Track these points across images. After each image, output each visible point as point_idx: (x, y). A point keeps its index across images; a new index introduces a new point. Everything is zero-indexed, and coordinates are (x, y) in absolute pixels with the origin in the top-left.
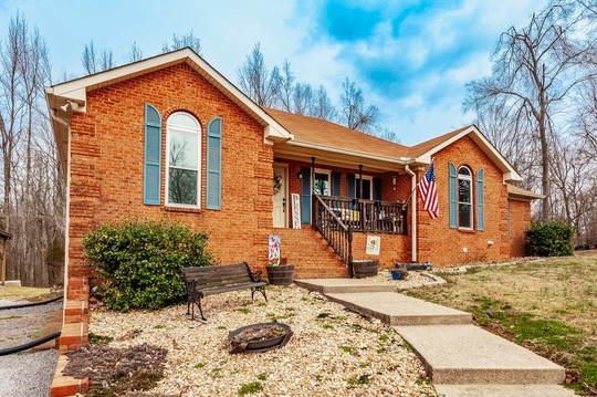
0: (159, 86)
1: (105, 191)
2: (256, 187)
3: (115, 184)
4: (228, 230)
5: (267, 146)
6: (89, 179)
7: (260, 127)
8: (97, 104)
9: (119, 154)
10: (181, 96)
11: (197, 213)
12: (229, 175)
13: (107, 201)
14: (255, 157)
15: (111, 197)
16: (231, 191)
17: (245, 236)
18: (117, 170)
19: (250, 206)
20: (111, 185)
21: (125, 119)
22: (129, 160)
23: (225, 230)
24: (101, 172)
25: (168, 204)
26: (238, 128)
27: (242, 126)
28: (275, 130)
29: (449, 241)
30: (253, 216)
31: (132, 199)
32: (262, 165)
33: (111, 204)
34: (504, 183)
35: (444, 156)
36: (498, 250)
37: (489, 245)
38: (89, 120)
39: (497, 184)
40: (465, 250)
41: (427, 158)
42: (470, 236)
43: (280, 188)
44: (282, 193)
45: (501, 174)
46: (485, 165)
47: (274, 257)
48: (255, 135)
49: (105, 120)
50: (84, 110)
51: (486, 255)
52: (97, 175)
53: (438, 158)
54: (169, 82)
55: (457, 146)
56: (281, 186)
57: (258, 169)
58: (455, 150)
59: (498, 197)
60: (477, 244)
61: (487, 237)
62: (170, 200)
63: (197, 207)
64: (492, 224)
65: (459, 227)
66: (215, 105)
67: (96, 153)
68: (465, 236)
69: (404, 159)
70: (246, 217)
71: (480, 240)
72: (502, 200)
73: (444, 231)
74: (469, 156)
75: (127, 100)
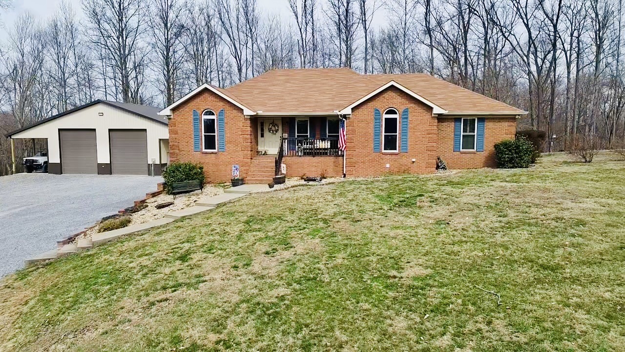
0: (198, 101)
1: (180, 147)
2: (242, 139)
3: (184, 144)
4: (229, 160)
5: (247, 119)
6: (175, 143)
7: (242, 110)
8: (176, 113)
9: (184, 132)
10: (207, 103)
11: (216, 153)
12: (229, 135)
13: (181, 151)
14: (241, 124)
15: (183, 149)
16: (230, 142)
17: (237, 163)
18: (184, 138)
19: (239, 149)
20: (182, 145)
21: (186, 117)
22: (188, 134)
25: (204, 150)
26: (232, 112)
27: (234, 111)
28: (248, 112)
29: (373, 160)
30: (241, 153)
32: (244, 128)
33: (183, 152)
34: (433, 115)
35: (370, 104)
36: (424, 165)
37: (414, 162)
38: (174, 121)
39: (426, 116)
40: (388, 166)
41: (348, 111)
42: (394, 157)
43: (277, 131)
44: (279, 133)
45: (431, 108)
46: (412, 105)
47: (235, 174)
48: (240, 114)
49: (179, 119)
50: (172, 117)
51: (410, 169)
52: (178, 141)
53: (364, 107)
54: (202, 98)
55: (384, 96)
56: (278, 130)
57: (242, 131)
58: (381, 99)
59: (426, 127)
60: (400, 161)
61: (412, 156)
62: (206, 148)
63: (216, 150)
64: (417, 147)
65: (383, 151)
66: (221, 104)
67: (176, 133)
68: (388, 157)
69: (336, 112)
70: (237, 154)
71: (404, 158)
72: (430, 128)
73: (369, 154)
74: (395, 100)
75: (186, 109)
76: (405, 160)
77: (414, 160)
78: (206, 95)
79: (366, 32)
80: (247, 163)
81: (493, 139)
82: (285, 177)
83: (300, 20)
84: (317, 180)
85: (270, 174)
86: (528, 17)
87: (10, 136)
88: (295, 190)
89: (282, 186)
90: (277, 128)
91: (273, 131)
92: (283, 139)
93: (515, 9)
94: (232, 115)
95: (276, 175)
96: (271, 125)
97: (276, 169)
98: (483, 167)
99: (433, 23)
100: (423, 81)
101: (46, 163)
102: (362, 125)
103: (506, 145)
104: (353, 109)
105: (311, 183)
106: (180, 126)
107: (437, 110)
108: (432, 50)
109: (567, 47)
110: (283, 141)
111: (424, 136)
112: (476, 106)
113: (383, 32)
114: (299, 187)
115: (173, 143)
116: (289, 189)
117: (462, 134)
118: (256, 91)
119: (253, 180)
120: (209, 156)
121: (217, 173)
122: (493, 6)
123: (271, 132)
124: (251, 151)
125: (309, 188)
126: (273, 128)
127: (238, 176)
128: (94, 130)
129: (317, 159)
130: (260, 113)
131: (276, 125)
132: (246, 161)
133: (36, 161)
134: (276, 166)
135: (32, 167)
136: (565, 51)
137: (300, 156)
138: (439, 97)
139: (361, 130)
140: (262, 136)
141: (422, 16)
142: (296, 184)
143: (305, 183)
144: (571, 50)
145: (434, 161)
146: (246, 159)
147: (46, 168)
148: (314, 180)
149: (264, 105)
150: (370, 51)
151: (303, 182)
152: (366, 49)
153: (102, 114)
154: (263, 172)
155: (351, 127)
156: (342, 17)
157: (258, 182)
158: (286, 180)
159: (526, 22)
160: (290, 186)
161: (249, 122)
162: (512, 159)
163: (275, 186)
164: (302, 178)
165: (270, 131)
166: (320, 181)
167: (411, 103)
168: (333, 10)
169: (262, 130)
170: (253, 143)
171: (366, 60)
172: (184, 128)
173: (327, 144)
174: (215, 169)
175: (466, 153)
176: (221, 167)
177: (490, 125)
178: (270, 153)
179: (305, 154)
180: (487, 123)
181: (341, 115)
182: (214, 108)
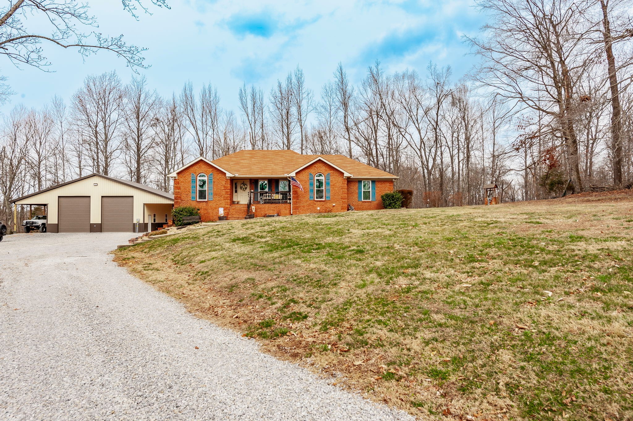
0: (195, 168)
5: (228, 179)
7: (225, 174)
8: (180, 176)
9: (185, 188)
10: (201, 169)
11: (206, 202)
12: (215, 190)
13: (183, 201)
14: (224, 183)
15: (183, 199)
16: (216, 194)
18: (185, 192)
19: (222, 199)
20: (184, 196)
21: (186, 178)
22: (188, 189)
23: (214, 206)
25: (198, 200)
26: (218, 175)
27: (220, 174)
28: (228, 175)
29: (309, 205)
30: (223, 201)
31: (189, 200)
32: (226, 185)
34: (344, 177)
35: (307, 171)
36: (340, 208)
38: (178, 181)
39: (340, 179)
40: (318, 208)
41: (293, 174)
42: (322, 203)
43: (246, 188)
44: (248, 190)
45: (343, 174)
46: (332, 171)
48: (224, 177)
49: (182, 180)
50: (177, 178)
51: (332, 210)
52: (180, 194)
53: (303, 172)
54: (198, 166)
57: (225, 187)
58: (314, 168)
59: (340, 184)
60: (326, 206)
61: (333, 202)
62: (199, 198)
63: (206, 200)
64: (336, 197)
65: (316, 199)
66: (211, 170)
67: (179, 188)
68: (319, 203)
69: (286, 175)
70: (221, 202)
71: (328, 204)
72: (343, 185)
73: (307, 201)
74: (322, 169)
75: (186, 173)
76: (329, 205)
77: (334, 205)
78: (201, 164)
79: (301, 129)
81: (380, 193)
82: (254, 215)
83: (250, 118)
84: (275, 216)
85: (244, 213)
86: (419, 122)
87: (14, 202)
91: (243, 189)
93: (408, 115)
94: (218, 177)
95: (248, 214)
96: (242, 185)
97: (248, 210)
99: (351, 123)
100: (340, 159)
101: (43, 224)
103: (387, 196)
104: (297, 173)
107: (346, 174)
108: (350, 142)
109: (450, 143)
111: (339, 190)
112: (370, 174)
113: (314, 128)
117: (363, 190)
118: (231, 163)
119: (233, 217)
120: (201, 204)
121: (207, 214)
122: (392, 113)
126: (244, 187)
127: (223, 215)
128: (90, 197)
129: (273, 205)
130: (237, 175)
131: (246, 185)
132: (228, 206)
133: (35, 223)
134: (248, 208)
135: (29, 229)
136: (448, 146)
137: (262, 204)
138: (349, 168)
140: (236, 192)
141: (343, 119)
144: (453, 147)
145: (346, 205)
147: (44, 228)
148: (273, 216)
149: (238, 171)
150: (304, 142)
152: (302, 141)
153: (96, 185)
154: (238, 213)
156: (284, 117)
158: (255, 217)
159: (417, 126)
161: (229, 181)
165: (241, 189)
166: (277, 216)
168: (278, 111)
169: (236, 188)
170: (230, 196)
171: (302, 149)
172: (185, 186)
173: (280, 197)
174: (206, 212)
175: (365, 202)
176: (210, 211)
177: (379, 185)
178: (241, 203)
179: (265, 203)
180: (376, 183)
181: (289, 177)
182: (206, 172)
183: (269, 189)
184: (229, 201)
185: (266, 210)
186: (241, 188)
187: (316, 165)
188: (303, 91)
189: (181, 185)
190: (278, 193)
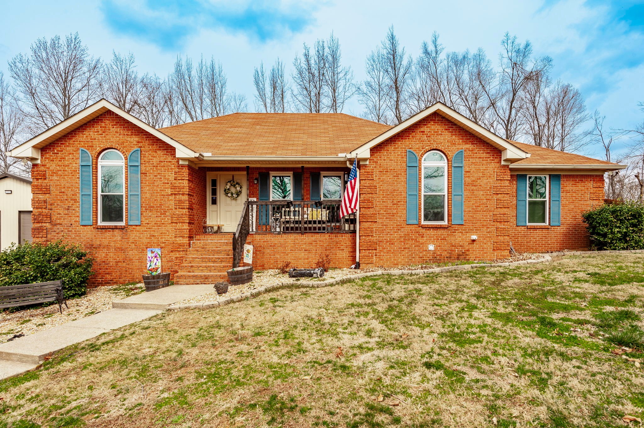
0: (91, 133)
1: (54, 218)
2: (172, 203)
3: (61, 212)
4: (148, 240)
5: (183, 166)
6: (44, 210)
7: (171, 150)
8: (48, 156)
9: (63, 190)
10: (108, 137)
11: (122, 228)
12: (148, 195)
13: (56, 225)
14: (171, 176)
15: (58, 221)
16: (150, 208)
17: (163, 245)
18: (62, 201)
19: (168, 220)
20: (58, 212)
21: (67, 163)
22: (70, 193)
23: (145, 241)
24: (51, 205)
25: (100, 223)
26: (155, 154)
27: (159, 152)
28: (182, 152)
29: (406, 238)
30: (169, 227)
31: (73, 222)
32: (177, 183)
33: (58, 226)
34: (503, 163)
35: (400, 144)
36: (489, 246)
37: (474, 241)
38: (42, 168)
39: (492, 167)
40: (431, 247)
41: (364, 152)
42: (440, 232)
43: (239, 194)
44: (243, 198)
45: (501, 150)
46: (469, 146)
47: (153, 266)
48: (169, 158)
49: (53, 166)
50: (39, 162)
51: (467, 253)
52: (49, 207)
53: (391, 148)
54: (98, 128)
55: (422, 130)
56: (241, 192)
57: (174, 188)
58: (418, 135)
59: (492, 181)
60: (451, 239)
61: (471, 231)
62: (104, 220)
63: (123, 224)
64: (479, 216)
65: (423, 222)
66: (135, 139)
67: (47, 191)
68: (432, 232)
69: (342, 156)
70: (163, 229)
71: (457, 234)
72: (498, 184)
73: (399, 228)
74: (441, 139)
75: (68, 149)
76: (458, 238)
77: (474, 237)
78: (107, 122)
80: (180, 245)
81: (573, 207)
82: (251, 270)
84: (315, 275)
85: (223, 264)
88: (274, 300)
89: (245, 290)
90: (238, 189)
91: (232, 194)
92: (249, 204)
94: (155, 159)
95: (234, 266)
96: (229, 184)
97: (234, 255)
98: (561, 249)
102: (388, 178)
104: (374, 150)
105: (304, 281)
106: (55, 178)
107: (513, 153)
110: (248, 206)
111: (488, 197)
114: (281, 291)
115: (40, 210)
116: (261, 298)
117: (528, 199)
119: (189, 276)
120: (108, 234)
121: (124, 264)
123: (229, 195)
124: (189, 223)
125: (305, 294)
126: (233, 190)
127: (159, 271)
129: (308, 238)
130: (208, 155)
131: (238, 183)
132: (179, 242)
134: (234, 249)
137: (279, 233)
139: (385, 187)
140: (214, 202)
142: (275, 285)
143: (291, 281)
146: (181, 239)
148: (310, 275)
149: (209, 147)
151: (286, 280)
154: (210, 260)
155: (368, 182)
157: (198, 281)
158: (255, 275)
160: (262, 289)
162: (625, 235)
163: (231, 288)
164: (284, 272)
165: (226, 194)
166: (321, 276)
167: (467, 144)
169: (214, 192)
170: (195, 211)
172: (63, 183)
173: (322, 214)
174: (121, 256)
175: (535, 228)
176: (132, 254)
177: (568, 185)
178: (225, 229)
179: (287, 230)
180: (564, 182)
181: (351, 161)
182: (121, 147)
183: (295, 196)
184: (186, 226)
185: (288, 250)
186: (226, 192)
187: (425, 129)
188: (339, 71)
189: (53, 181)
190: (318, 204)
